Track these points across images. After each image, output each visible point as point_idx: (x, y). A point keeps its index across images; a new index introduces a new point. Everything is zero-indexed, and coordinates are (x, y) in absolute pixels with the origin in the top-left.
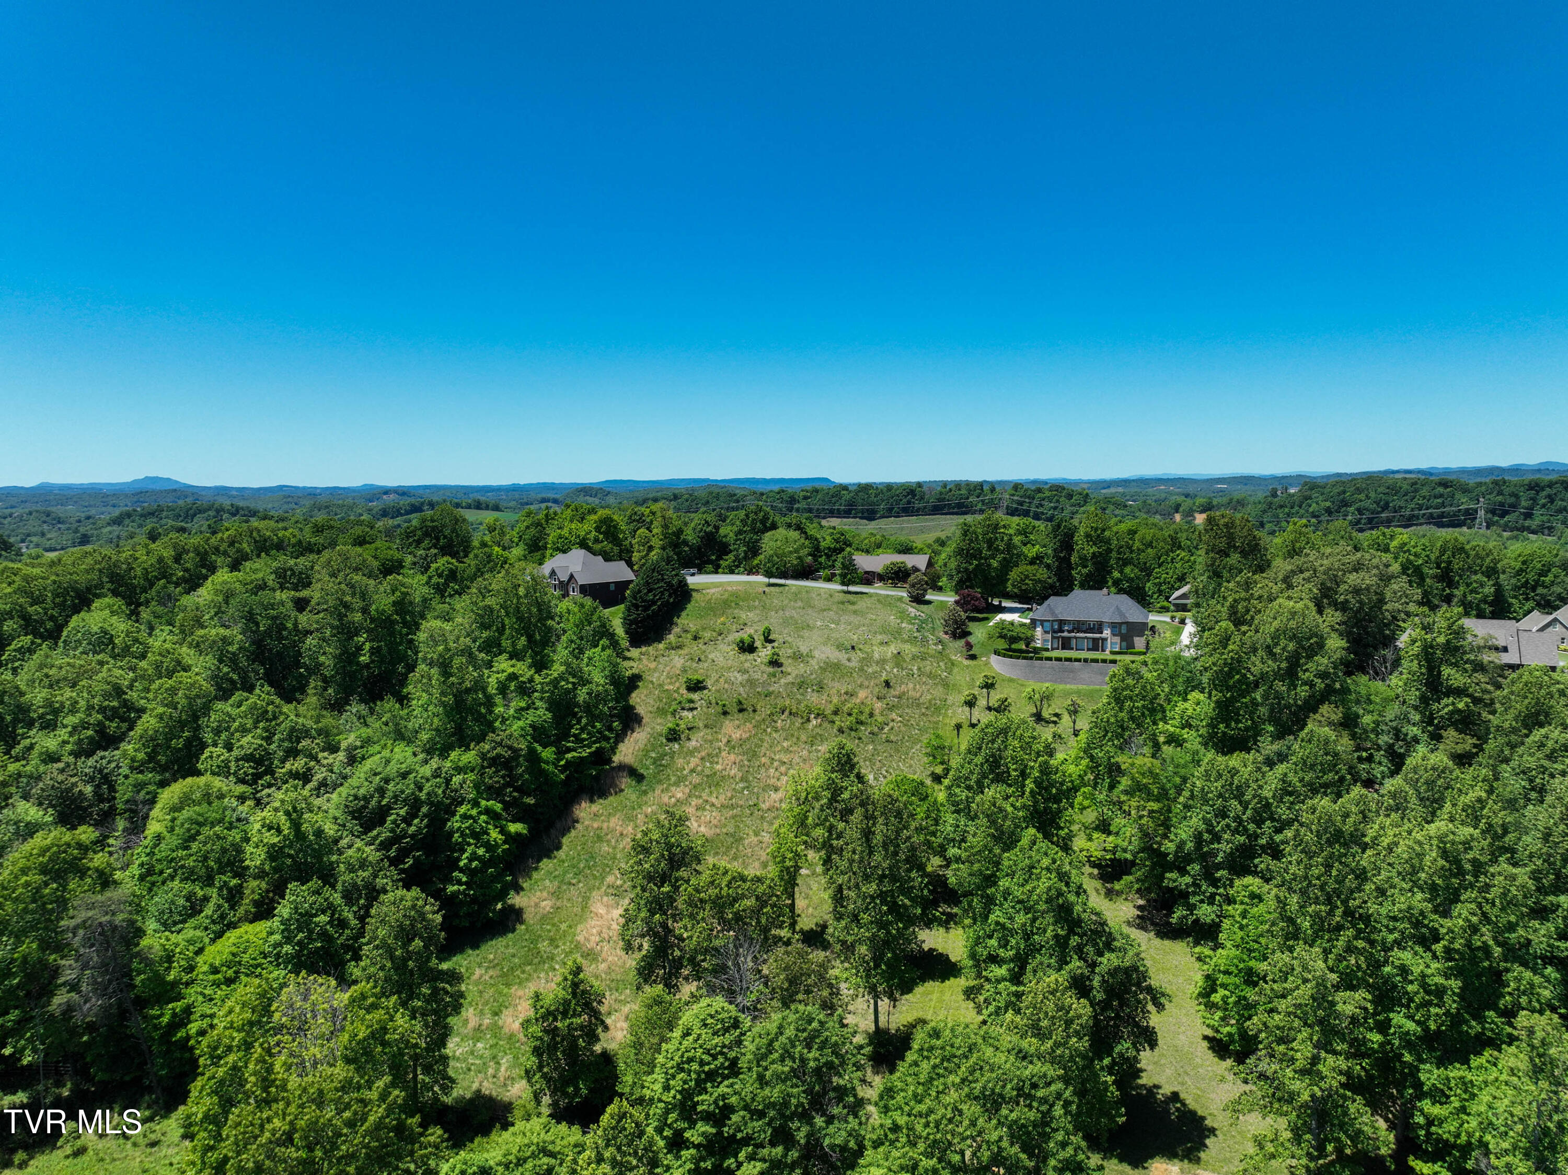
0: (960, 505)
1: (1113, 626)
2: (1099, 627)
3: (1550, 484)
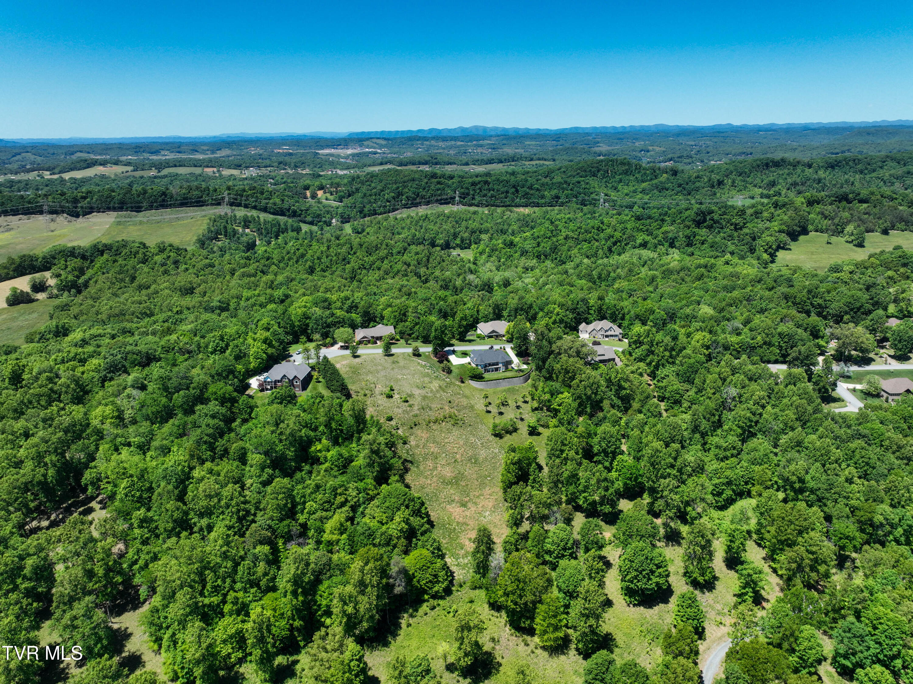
0: (197, 202)
1: (502, 363)
2: (497, 364)
3: (479, 182)
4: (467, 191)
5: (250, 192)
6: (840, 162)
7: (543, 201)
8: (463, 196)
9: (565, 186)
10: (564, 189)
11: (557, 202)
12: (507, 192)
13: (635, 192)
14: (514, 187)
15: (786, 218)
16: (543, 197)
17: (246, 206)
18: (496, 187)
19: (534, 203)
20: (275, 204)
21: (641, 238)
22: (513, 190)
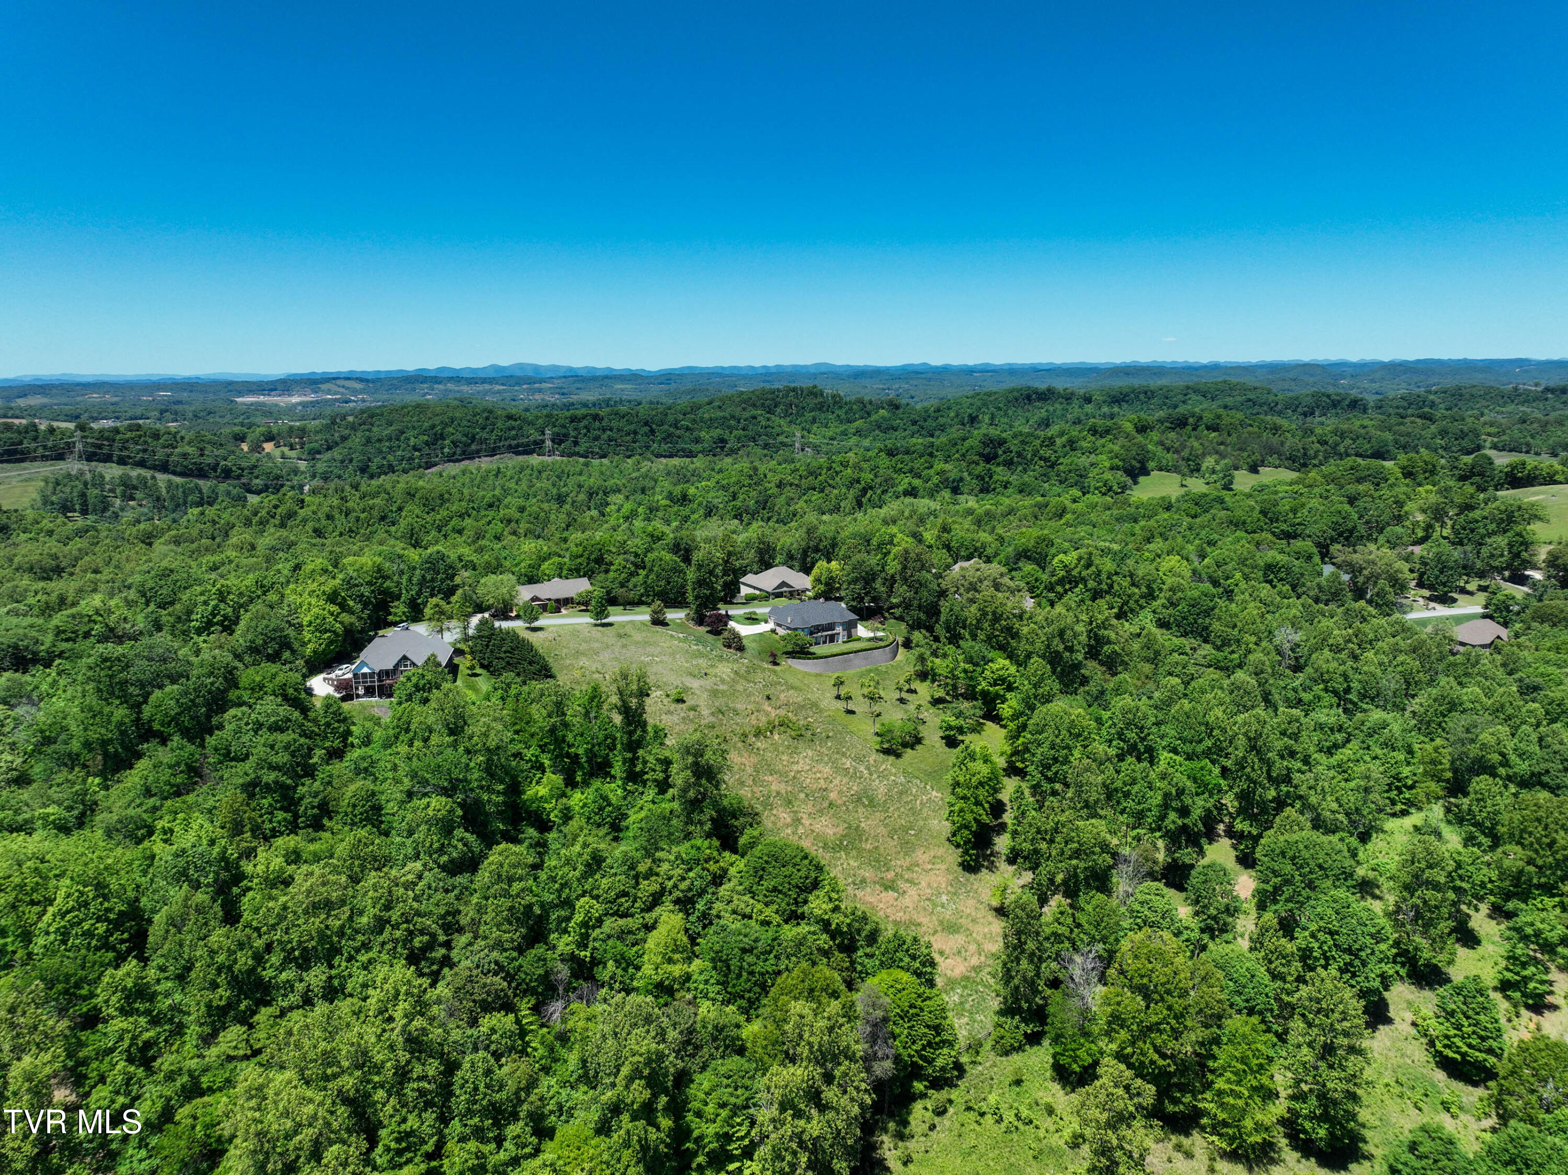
0: (9, 453)
1: (843, 624)
2: (831, 627)
3: (584, 417)
4: (563, 431)
5: (129, 435)
6: (1127, 395)
7: (699, 447)
8: (558, 440)
9: (733, 422)
10: (731, 429)
11: (722, 448)
12: (635, 433)
13: (844, 433)
14: (646, 424)
15: (1116, 448)
16: (697, 441)
17: (122, 461)
18: (614, 424)
19: (683, 450)
20: (185, 455)
21: (905, 482)
22: (647, 429)
